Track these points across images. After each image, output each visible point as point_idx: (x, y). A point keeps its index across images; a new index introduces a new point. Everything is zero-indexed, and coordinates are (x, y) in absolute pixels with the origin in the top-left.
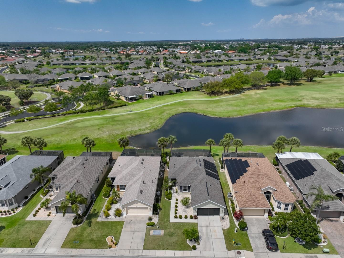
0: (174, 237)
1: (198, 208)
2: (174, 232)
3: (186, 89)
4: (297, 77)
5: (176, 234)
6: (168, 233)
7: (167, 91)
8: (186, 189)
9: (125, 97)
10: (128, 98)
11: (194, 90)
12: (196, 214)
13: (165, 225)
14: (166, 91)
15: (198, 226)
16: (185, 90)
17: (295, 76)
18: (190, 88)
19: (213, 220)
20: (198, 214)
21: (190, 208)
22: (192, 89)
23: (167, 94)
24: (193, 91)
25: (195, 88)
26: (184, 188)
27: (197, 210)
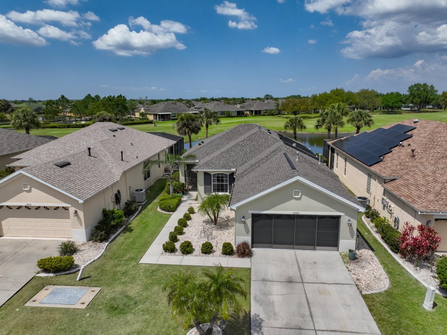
0: (130, 317)
1: (253, 215)
2: (141, 295)
3: (254, 112)
4: (429, 99)
5: (148, 304)
6: (114, 299)
7: (223, 112)
8: (222, 186)
9: (154, 114)
10: (158, 114)
11: (266, 114)
12: (248, 239)
13: (115, 273)
14: (221, 112)
15: (253, 278)
16: (252, 114)
17: (426, 98)
18: (260, 111)
19: (315, 263)
20: (255, 242)
21: (228, 229)
22: (262, 113)
23: (222, 116)
24: (264, 115)
25: (268, 112)
26: (218, 180)
27: (249, 222)
